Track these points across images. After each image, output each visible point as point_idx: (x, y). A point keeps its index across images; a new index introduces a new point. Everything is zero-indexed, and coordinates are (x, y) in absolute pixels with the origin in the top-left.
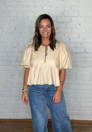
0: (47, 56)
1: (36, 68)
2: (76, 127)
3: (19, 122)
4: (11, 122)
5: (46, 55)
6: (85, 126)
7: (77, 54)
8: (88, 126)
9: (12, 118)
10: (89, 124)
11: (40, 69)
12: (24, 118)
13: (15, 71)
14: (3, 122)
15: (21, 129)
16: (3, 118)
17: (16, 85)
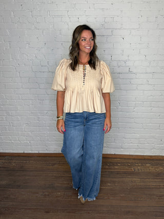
0: (86, 77)
1: (73, 92)
2: (119, 163)
3: (49, 157)
4: (40, 156)
5: (84, 76)
6: (131, 161)
7: (120, 75)
8: (134, 161)
9: (40, 152)
10: (134, 159)
11: (78, 93)
12: (55, 152)
13: (45, 94)
14: (31, 157)
15: (52, 165)
16: (30, 152)
17: (46, 112)
